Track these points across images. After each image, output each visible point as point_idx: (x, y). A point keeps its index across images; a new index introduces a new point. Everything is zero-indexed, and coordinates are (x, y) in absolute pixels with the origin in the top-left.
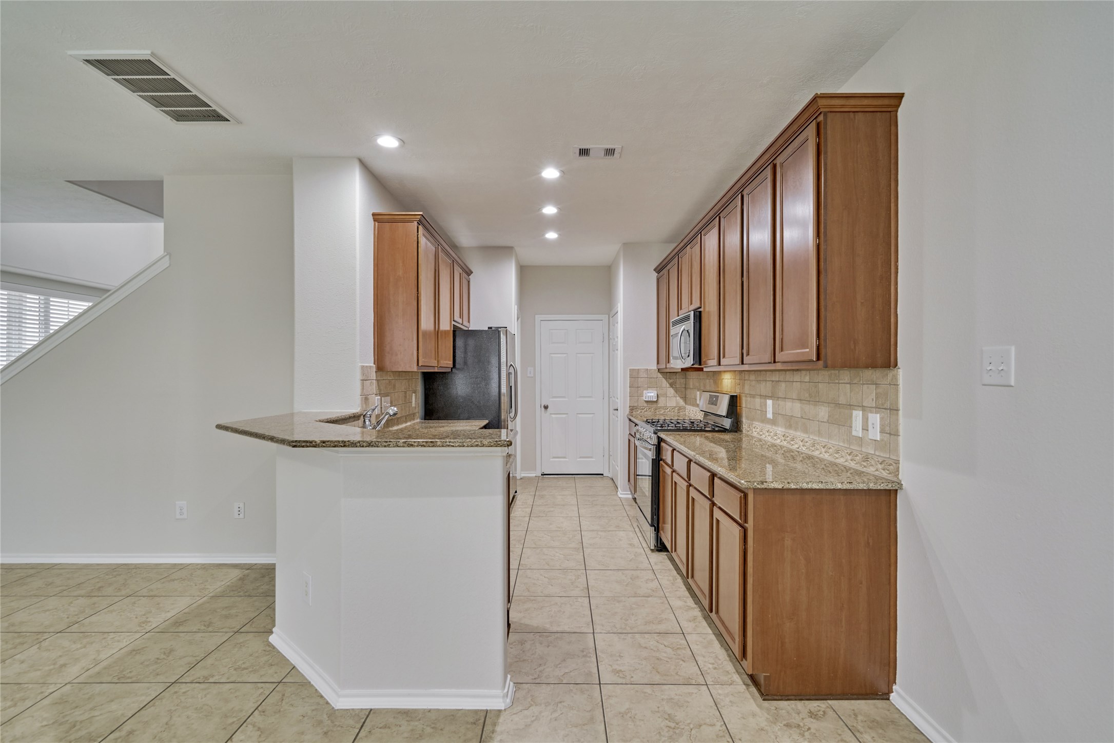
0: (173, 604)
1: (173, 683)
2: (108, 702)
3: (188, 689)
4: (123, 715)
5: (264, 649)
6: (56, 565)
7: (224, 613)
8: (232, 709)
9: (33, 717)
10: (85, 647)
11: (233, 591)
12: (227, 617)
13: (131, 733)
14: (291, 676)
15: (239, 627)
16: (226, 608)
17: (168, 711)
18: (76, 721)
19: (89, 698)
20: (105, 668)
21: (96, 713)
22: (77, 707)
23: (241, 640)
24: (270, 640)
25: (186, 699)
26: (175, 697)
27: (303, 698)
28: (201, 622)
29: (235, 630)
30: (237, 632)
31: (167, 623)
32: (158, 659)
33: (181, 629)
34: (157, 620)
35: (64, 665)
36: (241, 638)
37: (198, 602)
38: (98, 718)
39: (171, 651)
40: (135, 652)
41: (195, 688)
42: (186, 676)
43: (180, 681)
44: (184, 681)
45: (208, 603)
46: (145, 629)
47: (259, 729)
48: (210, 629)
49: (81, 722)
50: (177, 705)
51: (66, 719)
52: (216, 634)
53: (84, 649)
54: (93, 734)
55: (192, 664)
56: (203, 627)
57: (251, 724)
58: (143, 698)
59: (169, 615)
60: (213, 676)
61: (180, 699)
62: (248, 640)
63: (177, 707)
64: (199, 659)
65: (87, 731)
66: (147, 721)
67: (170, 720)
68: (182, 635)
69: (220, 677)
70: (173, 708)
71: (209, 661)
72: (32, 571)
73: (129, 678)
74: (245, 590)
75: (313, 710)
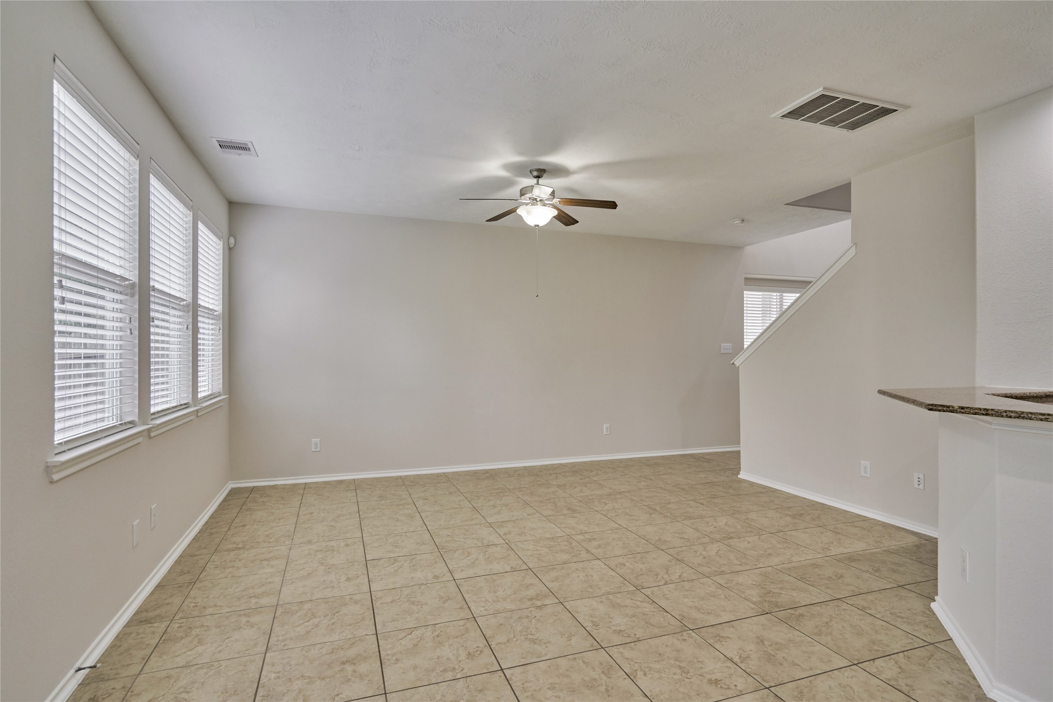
0: (851, 544)
1: (837, 599)
2: (792, 589)
3: (848, 608)
4: (799, 602)
5: (924, 610)
6: (778, 490)
7: (893, 566)
8: (880, 641)
9: (749, 576)
10: (784, 549)
11: (906, 553)
12: (894, 571)
13: (801, 615)
14: (945, 645)
15: (903, 583)
16: (896, 564)
17: (830, 615)
18: (771, 591)
19: (781, 581)
20: (794, 567)
21: (783, 592)
22: (773, 583)
23: (903, 594)
24: (931, 606)
25: (845, 614)
26: (836, 609)
27: (952, 669)
28: (871, 566)
29: (900, 584)
30: (901, 586)
31: (843, 556)
32: (830, 577)
33: (853, 564)
34: (835, 550)
35: (770, 554)
36: (903, 593)
37: (872, 550)
38: (783, 596)
39: (842, 576)
40: (815, 566)
41: (853, 610)
42: (849, 599)
44: (846, 601)
45: (881, 554)
46: (826, 553)
47: (900, 667)
48: (877, 574)
49: (773, 593)
50: (837, 615)
51: (766, 586)
52: (882, 580)
53: (783, 550)
54: (779, 603)
55: (856, 593)
56: (871, 570)
57: (894, 660)
58: (815, 598)
59: (846, 551)
60: (870, 609)
61: (840, 612)
62: (909, 597)
63: (837, 617)
64: (862, 591)
65: (776, 600)
66: (814, 614)
67: (829, 622)
68: (853, 569)
69: (876, 612)
70: (834, 616)
71: (870, 597)
72: (764, 490)
73: (808, 580)
74: (919, 557)
75: (960, 684)
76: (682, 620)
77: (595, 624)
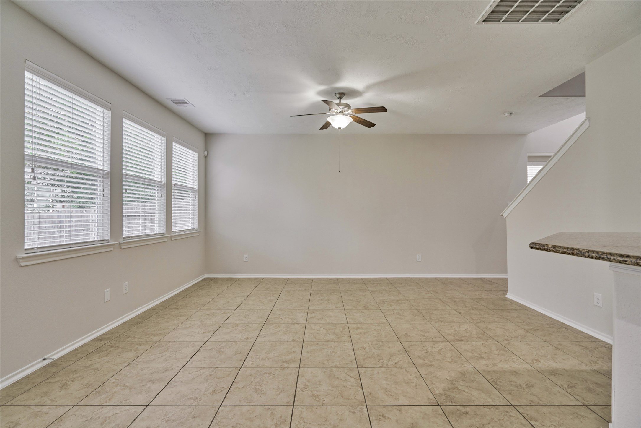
0: (564, 360)
1: (512, 405)
2: (476, 389)
3: (514, 416)
4: (473, 401)
6: (531, 309)
7: (591, 386)
9: (449, 372)
10: (498, 355)
12: (590, 390)
13: (466, 413)
15: (591, 403)
16: (597, 384)
17: (492, 418)
18: (457, 387)
19: (472, 381)
20: (494, 371)
21: (467, 390)
22: (464, 381)
23: (582, 414)
25: (507, 420)
26: (504, 414)
28: (568, 381)
29: (586, 403)
30: (586, 406)
31: (548, 369)
32: (520, 385)
33: (552, 378)
34: (546, 364)
35: (482, 358)
36: (583, 412)
37: (581, 368)
38: (464, 393)
39: (532, 386)
40: (515, 373)
41: (518, 418)
42: (522, 408)
43: (516, 407)
44: (518, 409)
45: (587, 372)
46: (533, 364)
48: (569, 390)
49: (458, 389)
50: (499, 420)
51: (456, 383)
52: (570, 396)
53: (497, 356)
55: (534, 403)
56: (566, 386)
58: (490, 400)
59: (554, 365)
60: (536, 420)
61: (504, 418)
62: (587, 417)
63: (498, 421)
64: (541, 403)
65: (455, 395)
66: (478, 414)
67: (487, 424)
68: (548, 381)
69: (540, 425)
70: (495, 419)
71: (545, 410)
72: (519, 308)
73: (497, 385)
76: (367, 396)
77: (305, 387)
